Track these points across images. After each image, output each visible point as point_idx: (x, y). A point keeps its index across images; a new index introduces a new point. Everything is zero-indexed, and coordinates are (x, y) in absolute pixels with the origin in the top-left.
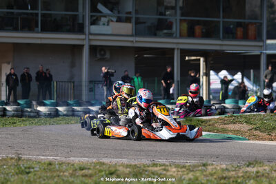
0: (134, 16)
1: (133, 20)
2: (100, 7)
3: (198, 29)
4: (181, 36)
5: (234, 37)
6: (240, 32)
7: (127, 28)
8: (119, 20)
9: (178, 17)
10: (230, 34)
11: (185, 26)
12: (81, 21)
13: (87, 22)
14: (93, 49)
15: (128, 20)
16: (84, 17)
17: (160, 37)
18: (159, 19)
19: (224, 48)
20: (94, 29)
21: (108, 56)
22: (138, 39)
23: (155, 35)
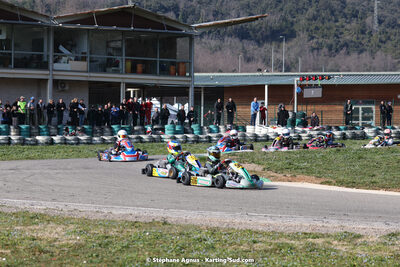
0: (88, 55)
1: (88, 59)
2: (61, 48)
3: (140, 67)
4: (126, 73)
5: (169, 73)
6: (172, 69)
7: (83, 65)
8: (77, 59)
9: (124, 57)
10: (164, 71)
11: (129, 64)
12: (45, 59)
13: (51, 61)
14: (56, 83)
15: (83, 59)
16: (48, 56)
17: (109, 73)
18: (108, 59)
19: (160, 82)
20: (57, 66)
21: (67, 88)
22: (92, 74)
23: (105, 71)
